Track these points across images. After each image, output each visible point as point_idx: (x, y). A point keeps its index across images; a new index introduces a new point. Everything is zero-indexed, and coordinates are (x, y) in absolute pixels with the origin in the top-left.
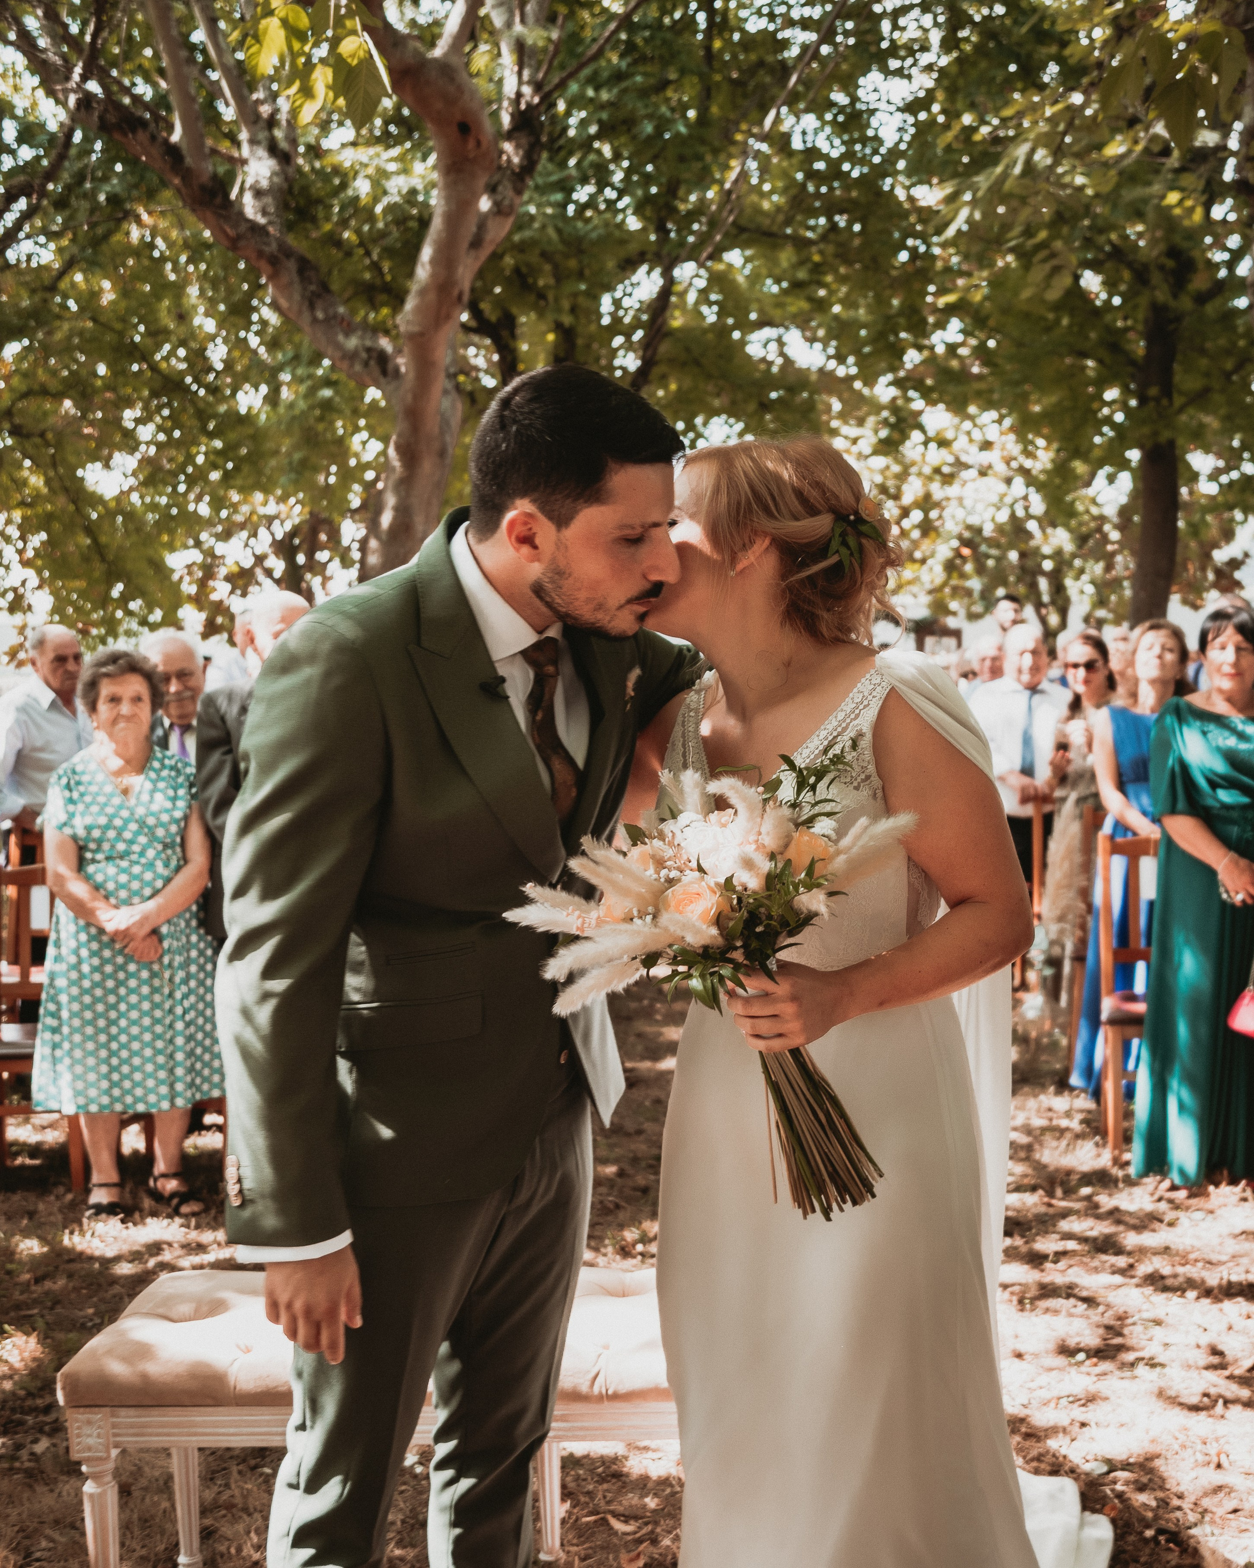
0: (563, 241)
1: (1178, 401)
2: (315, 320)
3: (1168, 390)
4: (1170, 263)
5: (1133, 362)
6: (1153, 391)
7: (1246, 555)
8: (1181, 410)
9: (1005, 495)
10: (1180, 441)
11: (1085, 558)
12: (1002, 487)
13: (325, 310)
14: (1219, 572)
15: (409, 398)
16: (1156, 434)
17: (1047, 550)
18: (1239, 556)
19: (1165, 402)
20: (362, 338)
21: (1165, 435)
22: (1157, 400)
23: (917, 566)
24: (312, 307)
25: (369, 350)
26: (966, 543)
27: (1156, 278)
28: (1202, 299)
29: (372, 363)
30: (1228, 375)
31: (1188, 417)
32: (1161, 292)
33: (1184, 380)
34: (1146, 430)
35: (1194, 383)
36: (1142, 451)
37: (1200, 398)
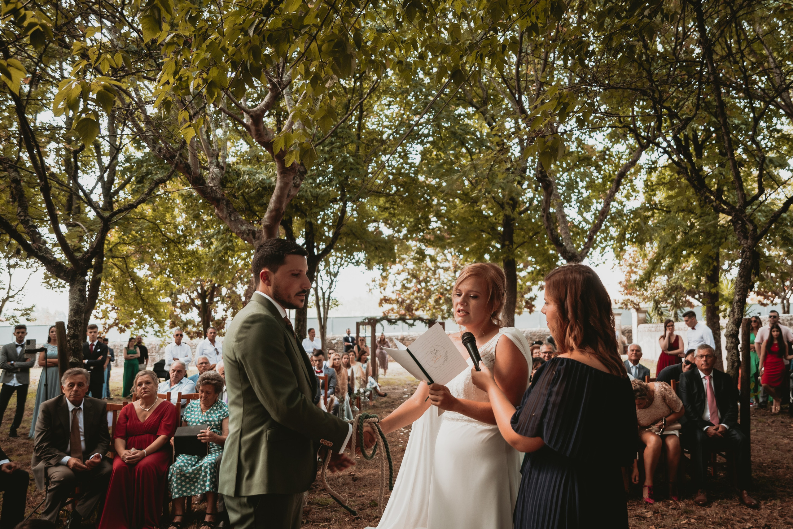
0: (312, 195)
1: (515, 246)
2: (231, 220)
3: (512, 242)
4: (511, 202)
5: (499, 234)
6: (507, 243)
7: (536, 296)
8: (516, 248)
10: (516, 259)
13: (235, 217)
16: (508, 257)
19: (511, 246)
20: (246, 227)
21: (511, 257)
22: (508, 245)
24: (230, 216)
25: (249, 230)
27: (507, 207)
28: (521, 213)
29: (250, 234)
30: (531, 238)
31: (518, 251)
32: (508, 211)
33: (516, 239)
34: (505, 256)
35: (520, 240)
36: (504, 262)
37: (522, 245)
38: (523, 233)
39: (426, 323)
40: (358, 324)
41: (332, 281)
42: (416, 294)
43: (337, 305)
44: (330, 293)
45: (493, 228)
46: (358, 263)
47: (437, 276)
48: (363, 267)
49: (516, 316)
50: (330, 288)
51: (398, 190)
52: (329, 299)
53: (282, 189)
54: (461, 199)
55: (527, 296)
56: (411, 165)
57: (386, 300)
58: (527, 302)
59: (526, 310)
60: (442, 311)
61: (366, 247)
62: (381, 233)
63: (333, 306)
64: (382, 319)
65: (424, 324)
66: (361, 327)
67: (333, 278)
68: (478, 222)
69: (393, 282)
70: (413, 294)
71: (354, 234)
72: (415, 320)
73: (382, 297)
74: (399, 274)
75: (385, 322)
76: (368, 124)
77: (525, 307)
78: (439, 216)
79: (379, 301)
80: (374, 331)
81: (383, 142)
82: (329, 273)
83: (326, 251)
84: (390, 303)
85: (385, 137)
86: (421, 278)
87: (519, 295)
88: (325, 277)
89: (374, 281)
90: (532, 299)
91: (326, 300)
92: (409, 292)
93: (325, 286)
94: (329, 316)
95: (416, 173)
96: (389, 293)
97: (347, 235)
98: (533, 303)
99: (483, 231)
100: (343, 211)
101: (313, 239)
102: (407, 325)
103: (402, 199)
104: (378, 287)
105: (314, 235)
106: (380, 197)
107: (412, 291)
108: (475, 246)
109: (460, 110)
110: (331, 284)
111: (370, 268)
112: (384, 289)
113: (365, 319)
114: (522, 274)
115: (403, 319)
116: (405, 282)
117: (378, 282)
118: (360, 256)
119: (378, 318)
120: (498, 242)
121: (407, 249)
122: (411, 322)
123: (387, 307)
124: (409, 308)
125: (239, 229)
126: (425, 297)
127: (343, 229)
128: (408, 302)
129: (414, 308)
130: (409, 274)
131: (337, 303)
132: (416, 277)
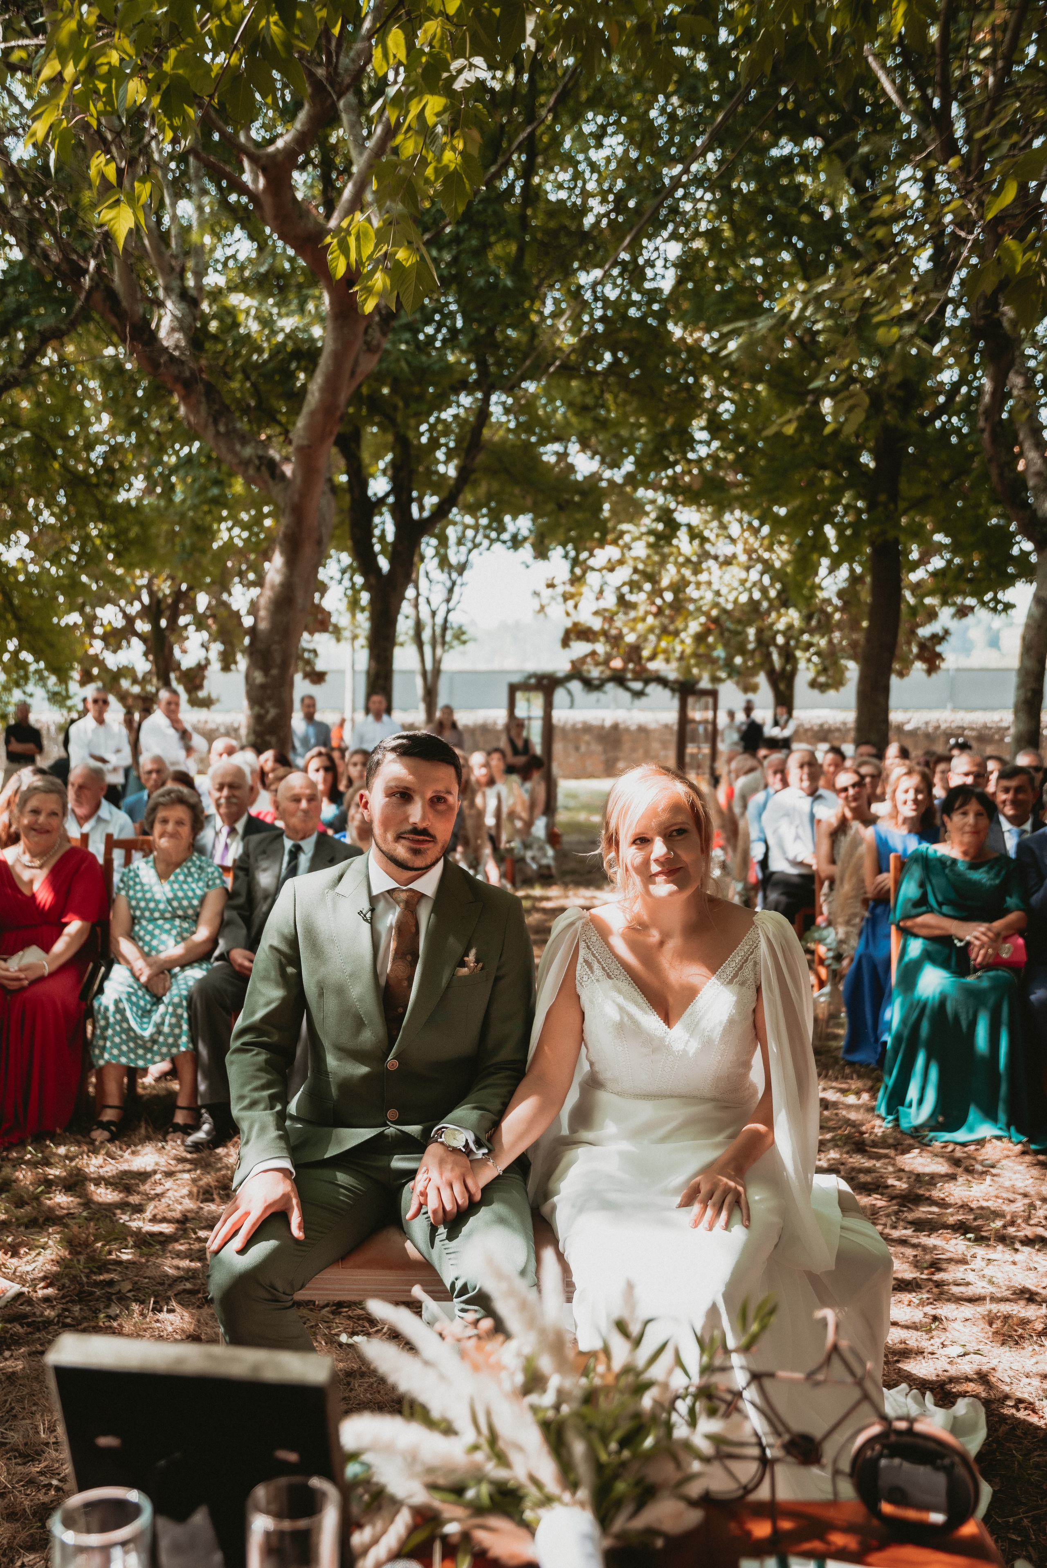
1: (902, 505)
3: (894, 496)
4: (902, 394)
5: (865, 473)
6: (882, 498)
7: (947, 632)
8: (904, 513)
9: (746, 580)
10: (902, 538)
11: (812, 632)
12: (743, 575)
13: (226, 426)
15: (296, 497)
16: (883, 532)
19: (892, 506)
20: (255, 448)
21: (891, 534)
22: (885, 503)
23: (671, 638)
25: (260, 458)
26: (716, 620)
27: (890, 406)
28: (924, 421)
29: (263, 468)
30: (945, 485)
31: (910, 519)
32: (891, 418)
33: (908, 489)
34: (876, 529)
35: (917, 491)
36: (872, 544)
37: (920, 504)
38: (924, 474)
39: (673, 690)
40: (513, 689)
41: (454, 583)
42: (650, 620)
43: (464, 642)
44: (448, 611)
45: (852, 461)
46: (516, 542)
47: (703, 577)
48: (527, 552)
49: (894, 680)
51: (616, 361)
52: (444, 628)
53: (338, 357)
54: (771, 386)
55: (924, 632)
56: (653, 295)
57: (580, 632)
58: (922, 646)
59: (919, 666)
60: (713, 661)
61: (535, 503)
62: (571, 468)
63: (455, 643)
64: (569, 678)
65: (667, 693)
66: (519, 695)
67: (454, 575)
68: (812, 444)
69: (597, 589)
70: (644, 619)
71: (508, 470)
72: (647, 682)
73: (569, 624)
74: (612, 570)
75: (576, 686)
76: (548, 187)
77: (919, 657)
78: (715, 427)
79: (560, 634)
80: (549, 706)
81: (584, 236)
82: (444, 563)
83: (441, 513)
84: (588, 640)
85: (589, 220)
86: (665, 582)
87: (904, 627)
88: (436, 574)
89: (551, 586)
90: (937, 639)
91: (438, 631)
92: (632, 614)
93: (437, 596)
94: (445, 666)
95: (662, 317)
96: (586, 616)
97: (491, 472)
98: (938, 649)
99: (824, 467)
100: (483, 413)
101: (410, 481)
102: (628, 695)
103: (625, 384)
104: (560, 599)
105: (412, 472)
106: (571, 377)
107: (641, 612)
108: (801, 507)
109: (785, 148)
110: (451, 591)
111: (541, 553)
112: (576, 607)
113: (530, 676)
114: (916, 576)
115: (619, 679)
116: (626, 589)
117: (560, 589)
118: (523, 524)
119: (560, 674)
120: (858, 497)
121: (635, 511)
122: (638, 686)
123: (580, 648)
124: (634, 653)
125: (236, 454)
126: (672, 628)
127: (481, 458)
128: (631, 638)
129: (646, 653)
130: (636, 570)
131: (464, 638)
132: (652, 578)
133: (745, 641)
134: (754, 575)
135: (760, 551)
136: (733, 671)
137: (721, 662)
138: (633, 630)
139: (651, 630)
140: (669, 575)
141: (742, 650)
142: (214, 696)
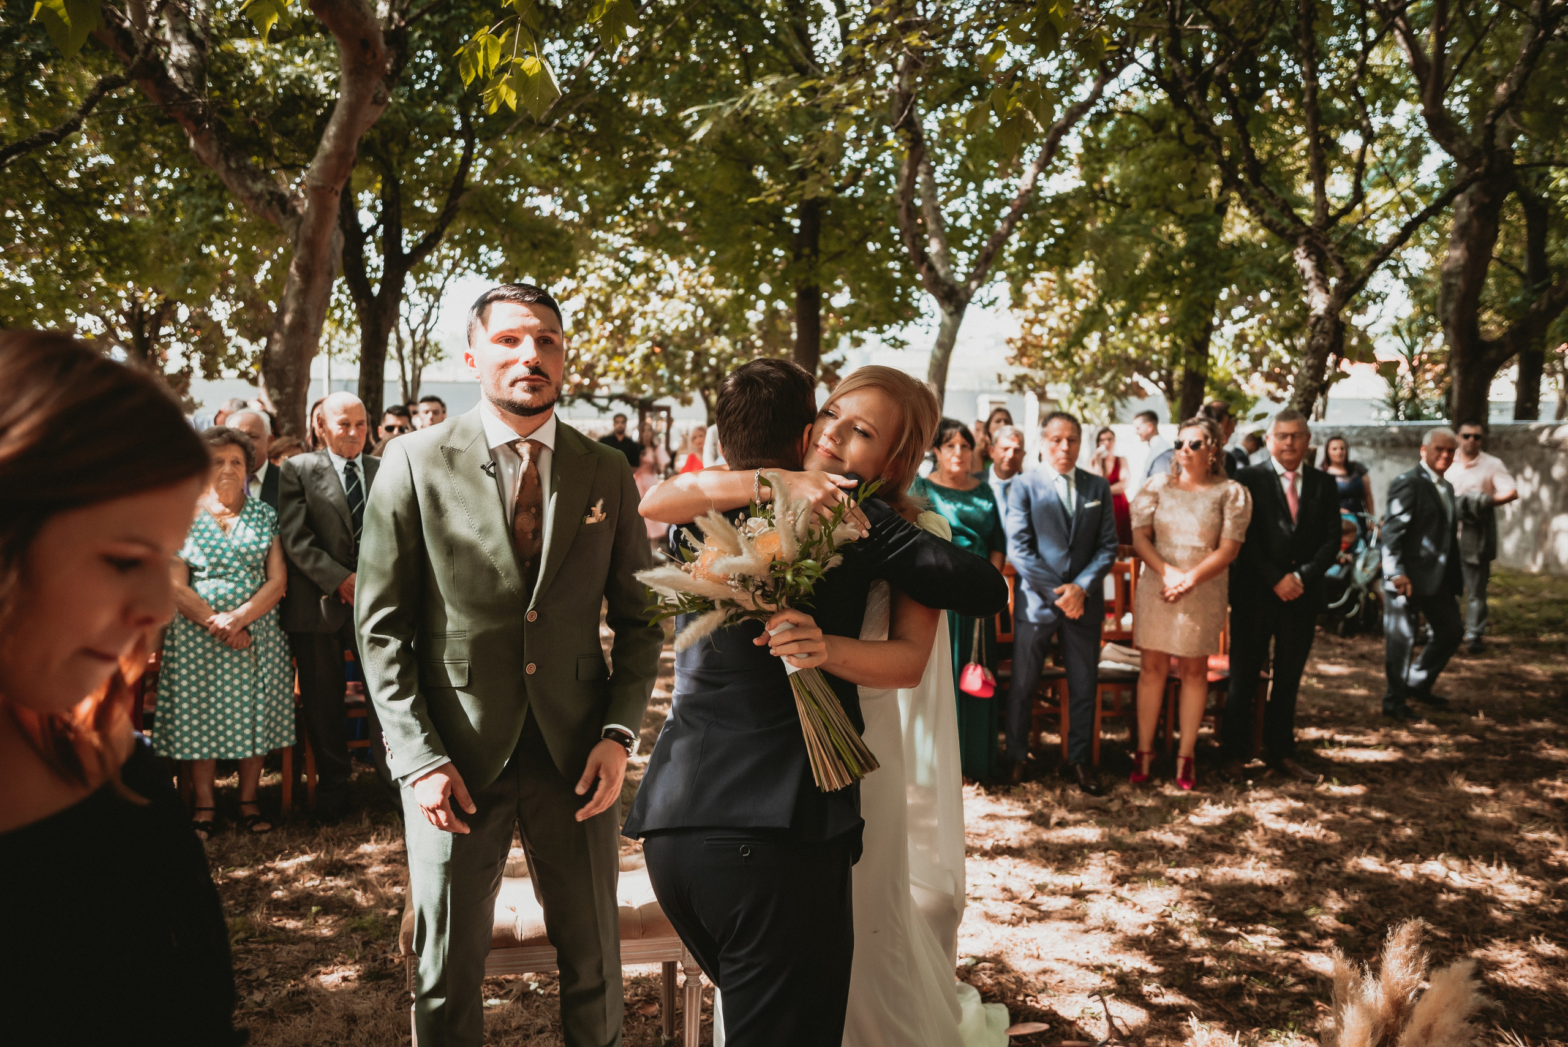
1: (822, 258)
3: (816, 251)
5: (792, 232)
6: (806, 251)
8: (823, 263)
9: (684, 312)
12: (681, 307)
14: (826, 370)
15: (309, 232)
16: (807, 280)
17: (714, 351)
18: (840, 359)
19: (813, 258)
20: (266, 184)
21: (811, 281)
22: (808, 257)
23: (620, 358)
24: (228, 159)
26: (659, 344)
29: (274, 204)
31: (825, 269)
33: (826, 245)
34: (802, 277)
35: (834, 248)
36: (798, 290)
37: (836, 257)
38: (838, 231)
39: (634, 406)
41: (431, 308)
42: (603, 342)
43: (441, 359)
44: (426, 331)
47: (648, 308)
50: (426, 321)
52: (424, 346)
53: (351, 108)
55: (827, 358)
60: (657, 379)
61: (512, 241)
63: (432, 359)
67: (432, 300)
70: (598, 342)
71: (487, 211)
77: (823, 379)
82: (423, 289)
83: (428, 245)
86: (615, 311)
88: (415, 297)
91: (418, 347)
93: (416, 319)
94: (422, 379)
97: (472, 212)
100: (466, 159)
101: (399, 217)
102: (595, 410)
105: (400, 209)
110: (429, 312)
121: (588, 248)
122: (604, 403)
125: (247, 189)
126: (620, 350)
127: (463, 200)
128: (586, 358)
129: (599, 370)
130: (589, 300)
131: (440, 355)
132: (605, 307)
133: (684, 363)
134: (690, 308)
135: (698, 288)
136: (675, 390)
137: (665, 380)
138: (588, 350)
139: (604, 351)
140: (618, 305)
141: (682, 372)
142: (196, 400)
